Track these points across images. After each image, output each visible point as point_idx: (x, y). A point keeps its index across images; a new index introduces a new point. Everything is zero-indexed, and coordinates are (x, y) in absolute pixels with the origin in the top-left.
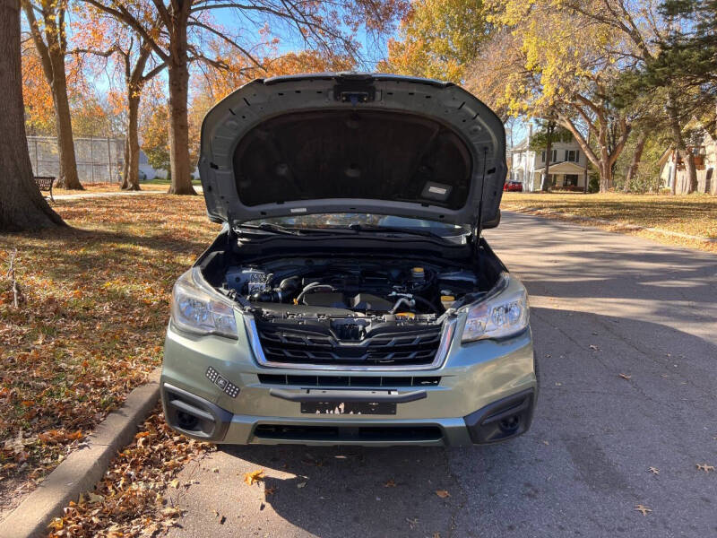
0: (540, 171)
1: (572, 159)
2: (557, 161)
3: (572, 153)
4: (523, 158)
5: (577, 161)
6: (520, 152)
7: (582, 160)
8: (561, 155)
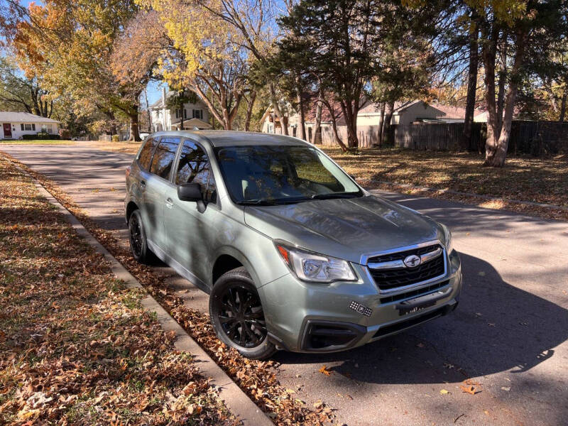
0: (176, 125)
1: (198, 117)
2: (187, 117)
3: (197, 112)
4: (160, 115)
5: (202, 118)
6: (158, 110)
7: (205, 117)
8: (190, 114)
